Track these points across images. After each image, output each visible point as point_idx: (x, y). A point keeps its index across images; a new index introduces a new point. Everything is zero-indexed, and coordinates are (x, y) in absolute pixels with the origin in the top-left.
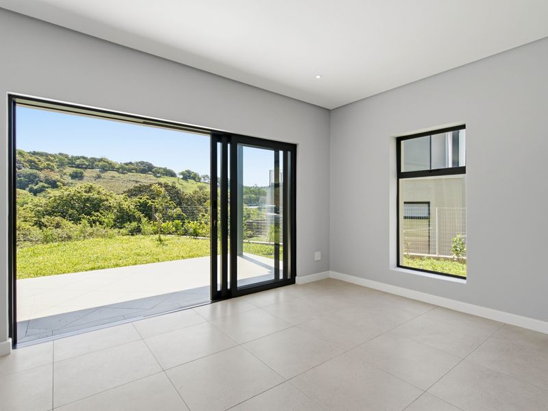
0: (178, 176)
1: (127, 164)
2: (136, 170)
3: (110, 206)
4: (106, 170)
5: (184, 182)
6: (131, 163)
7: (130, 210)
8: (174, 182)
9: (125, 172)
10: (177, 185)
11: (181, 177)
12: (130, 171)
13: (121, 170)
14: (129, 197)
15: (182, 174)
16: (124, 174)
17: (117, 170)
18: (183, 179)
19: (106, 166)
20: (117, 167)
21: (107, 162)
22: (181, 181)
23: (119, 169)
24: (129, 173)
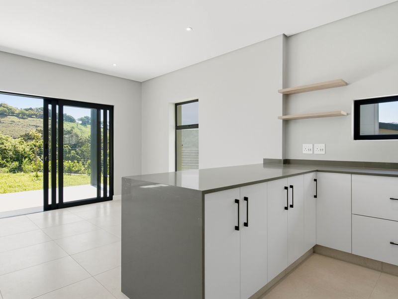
0: (77, 121)
1: (27, 110)
2: (36, 115)
3: (5, 149)
4: (6, 115)
5: (83, 127)
6: (31, 109)
7: (25, 153)
8: (73, 128)
9: (25, 117)
10: (76, 131)
11: (81, 122)
12: (30, 116)
13: (21, 116)
14: (25, 140)
15: (81, 119)
16: (24, 119)
17: (17, 116)
18: (81, 124)
19: (5, 111)
20: (17, 112)
21: (7, 108)
22: (80, 126)
23: (19, 114)
24: (29, 119)
